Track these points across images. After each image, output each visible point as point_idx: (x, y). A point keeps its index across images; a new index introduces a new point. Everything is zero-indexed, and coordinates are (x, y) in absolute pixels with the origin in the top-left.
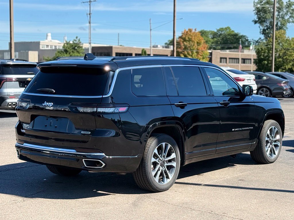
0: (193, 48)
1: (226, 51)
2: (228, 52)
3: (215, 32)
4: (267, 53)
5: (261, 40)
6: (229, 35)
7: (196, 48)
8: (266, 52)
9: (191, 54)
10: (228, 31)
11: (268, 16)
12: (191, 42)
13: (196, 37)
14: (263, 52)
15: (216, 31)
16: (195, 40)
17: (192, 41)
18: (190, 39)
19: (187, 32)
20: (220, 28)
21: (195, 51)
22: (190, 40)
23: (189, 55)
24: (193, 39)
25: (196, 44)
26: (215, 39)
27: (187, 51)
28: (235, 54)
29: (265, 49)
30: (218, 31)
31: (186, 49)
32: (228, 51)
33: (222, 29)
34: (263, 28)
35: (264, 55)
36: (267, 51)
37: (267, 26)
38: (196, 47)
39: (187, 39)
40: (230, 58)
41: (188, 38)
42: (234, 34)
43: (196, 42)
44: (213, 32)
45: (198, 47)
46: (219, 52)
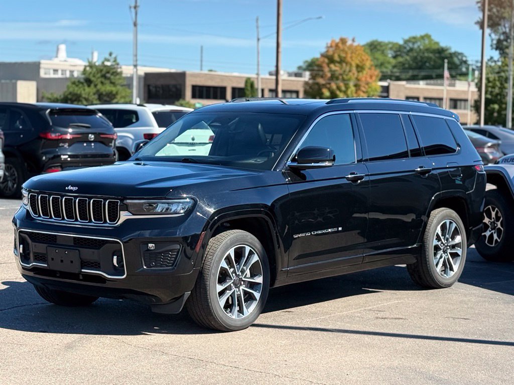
0: (349, 77)
1: (419, 84)
2: (423, 84)
3: (400, 46)
4: (500, 88)
5: (492, 62)
6: (427, 50)
7: (353, 78)
8: (497, 86)
9: (343, 88)
10: (427, 42)
11: (508, 12)
12: (344, 65)
13: (355, 54)
14: (490, 87)
15: (401, 42)
16: (352, 60)
17: (347, 63)
18: (342, 58)
19: (337, 45)
20: (410, 38)
21: (351, 84)
22: (342, 61)
23: (341, 91)
24: (349, 59)
25: (354, 69)
26: (400, 59)
27: (336, 84)
28: (437, 90)
29: (495, 80)
30: (406, 42)
31: (334, 79)
32: (422, 84)
33: (414, 38)
34: (497, 37)
35: (491, 92)
36: (498, 84)
37: (504, 33)
38: (354, 74)
39: (336, 58)
40: (425, 98)
41: (339, 56)
42: (438, 49)
43: (354, 64)
44: (397, 44)
45: (358, 76)
46: (403, 85)
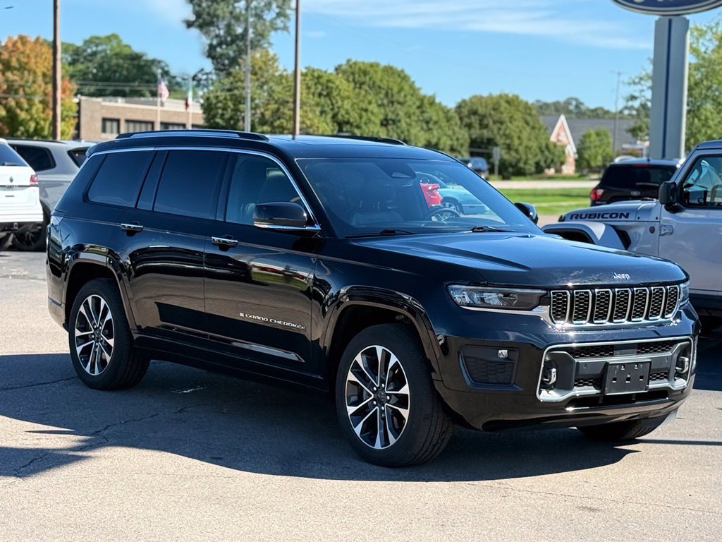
0: (33, 89)
1: (117, 102)
2: (122, 102)
3: (78, 48)
4: (232, 110)
5: (203, 75)
6: (117, 55)
7: (40, 91)
8: (229, 107)
9: (26, 106)
10: (114, 43)
11: (222, 9)
12: (26, 73)
13: (41, 58)
14: (219, 108)
15: (79, 43)
16: (37, 67)
17: (29, 71)
18: (23, 64)
19: (14, 44)
20: (92, 38)
21: (37, 99)
22: (22, 68)
23: (22, 109)
24: (32, 65)
25: (40, 79)
26: (80, 67)
27: (14, 99)
28: (143, 110)
29: (225, 99)
30: (88, 43)
31: (13, 92)
32: (120, 102)
33: (98, 38)
34: (208, 42)
35: (223, 115)
36: (230, 104)
37: (217, 36)
38: (40, 86)
39: (14, 63)
40: (128, 121)
41: (18, 60)
42: (131, 55)
43: (39, 74)
44: (72, 45)
45: (45, 89)
46: (100, 103)
